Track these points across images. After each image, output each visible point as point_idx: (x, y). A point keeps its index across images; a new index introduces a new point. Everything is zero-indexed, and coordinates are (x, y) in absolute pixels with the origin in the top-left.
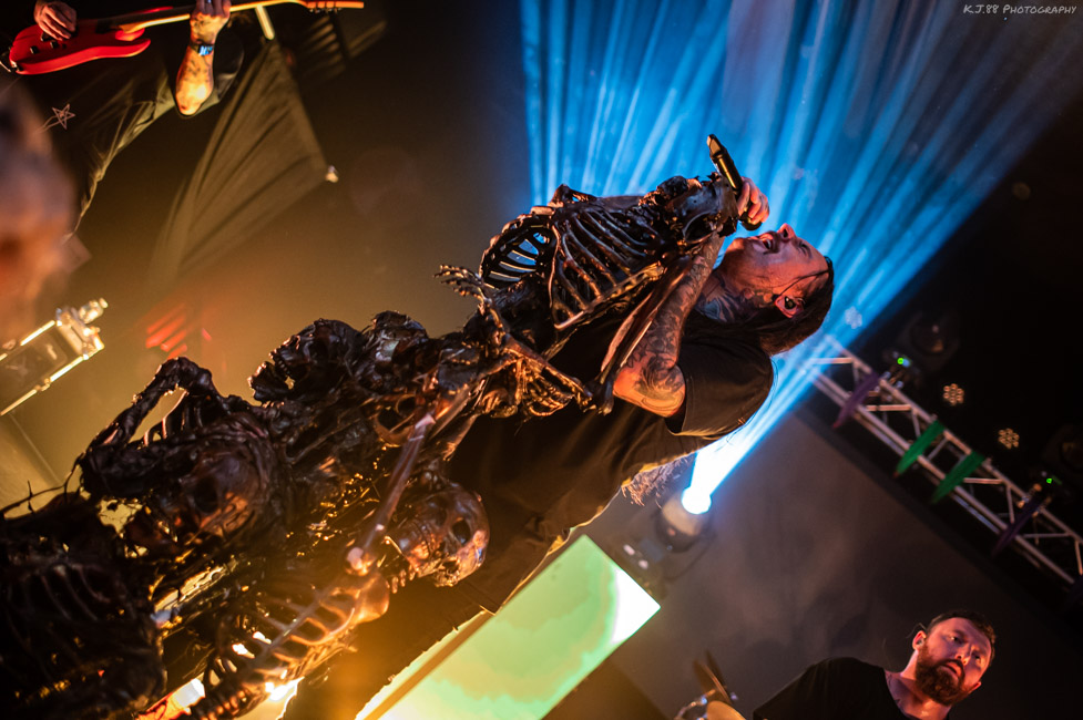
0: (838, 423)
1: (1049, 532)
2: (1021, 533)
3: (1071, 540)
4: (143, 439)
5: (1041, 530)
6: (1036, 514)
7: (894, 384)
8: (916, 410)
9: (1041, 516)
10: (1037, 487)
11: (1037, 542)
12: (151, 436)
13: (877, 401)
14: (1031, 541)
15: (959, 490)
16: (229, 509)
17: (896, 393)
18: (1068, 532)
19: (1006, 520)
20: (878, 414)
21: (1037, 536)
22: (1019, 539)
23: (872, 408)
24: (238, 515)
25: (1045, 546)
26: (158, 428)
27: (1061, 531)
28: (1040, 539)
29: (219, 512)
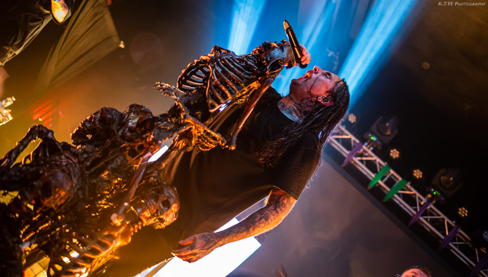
0: (344, 165)
1: (434, 216)
2: (422, 216)
3: (443, 219)
4: (21, 162)
5: (431, 215)
6: (428, 207)
7: (369, 148)
8: (378, 160)
9: (431, 208)
10: (429, 196)
11: (429, 220)
12: (25, 160)
13: (361, 155)
14: (426, 219)
15: (396, 196)
16: (57, 196)
17: (370, 152)
18: (442, 216)
19: (416, 210)
20: (362, 161)
21: (429, 217)
22: (421, 218)
23: (359, 158)
24: (61, 199)
25: (432, 222)
26: (28, 157)
27: (439, 215)
28: (430, 219)
29: (52, 197)
